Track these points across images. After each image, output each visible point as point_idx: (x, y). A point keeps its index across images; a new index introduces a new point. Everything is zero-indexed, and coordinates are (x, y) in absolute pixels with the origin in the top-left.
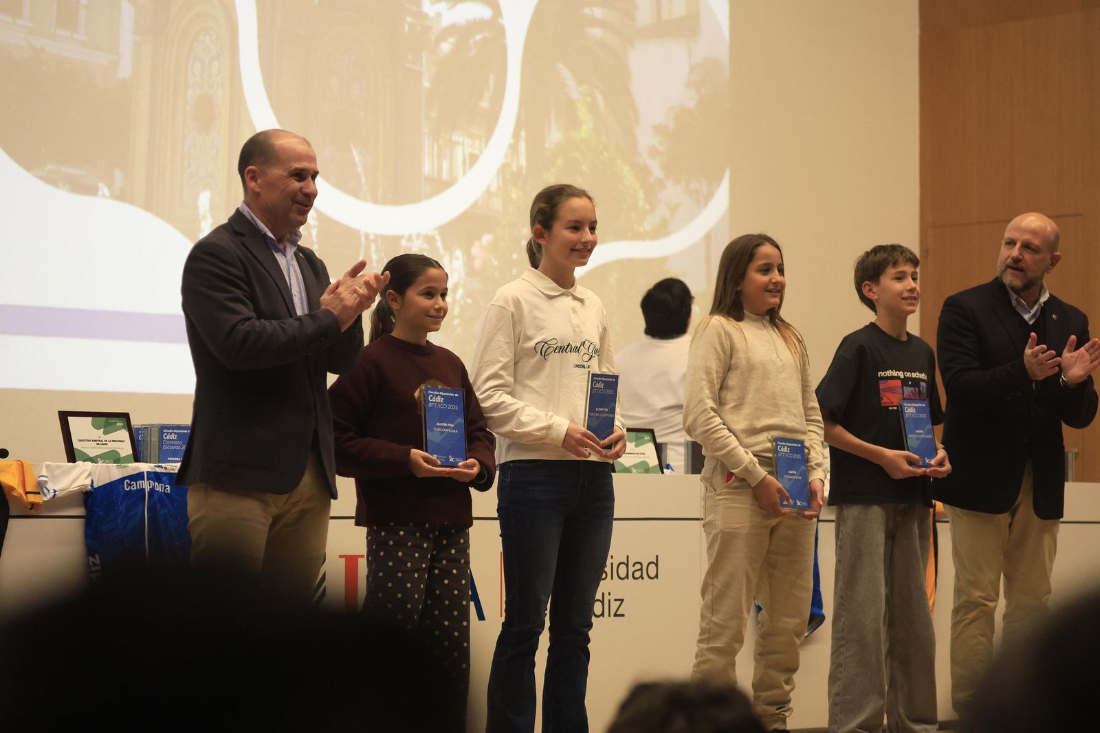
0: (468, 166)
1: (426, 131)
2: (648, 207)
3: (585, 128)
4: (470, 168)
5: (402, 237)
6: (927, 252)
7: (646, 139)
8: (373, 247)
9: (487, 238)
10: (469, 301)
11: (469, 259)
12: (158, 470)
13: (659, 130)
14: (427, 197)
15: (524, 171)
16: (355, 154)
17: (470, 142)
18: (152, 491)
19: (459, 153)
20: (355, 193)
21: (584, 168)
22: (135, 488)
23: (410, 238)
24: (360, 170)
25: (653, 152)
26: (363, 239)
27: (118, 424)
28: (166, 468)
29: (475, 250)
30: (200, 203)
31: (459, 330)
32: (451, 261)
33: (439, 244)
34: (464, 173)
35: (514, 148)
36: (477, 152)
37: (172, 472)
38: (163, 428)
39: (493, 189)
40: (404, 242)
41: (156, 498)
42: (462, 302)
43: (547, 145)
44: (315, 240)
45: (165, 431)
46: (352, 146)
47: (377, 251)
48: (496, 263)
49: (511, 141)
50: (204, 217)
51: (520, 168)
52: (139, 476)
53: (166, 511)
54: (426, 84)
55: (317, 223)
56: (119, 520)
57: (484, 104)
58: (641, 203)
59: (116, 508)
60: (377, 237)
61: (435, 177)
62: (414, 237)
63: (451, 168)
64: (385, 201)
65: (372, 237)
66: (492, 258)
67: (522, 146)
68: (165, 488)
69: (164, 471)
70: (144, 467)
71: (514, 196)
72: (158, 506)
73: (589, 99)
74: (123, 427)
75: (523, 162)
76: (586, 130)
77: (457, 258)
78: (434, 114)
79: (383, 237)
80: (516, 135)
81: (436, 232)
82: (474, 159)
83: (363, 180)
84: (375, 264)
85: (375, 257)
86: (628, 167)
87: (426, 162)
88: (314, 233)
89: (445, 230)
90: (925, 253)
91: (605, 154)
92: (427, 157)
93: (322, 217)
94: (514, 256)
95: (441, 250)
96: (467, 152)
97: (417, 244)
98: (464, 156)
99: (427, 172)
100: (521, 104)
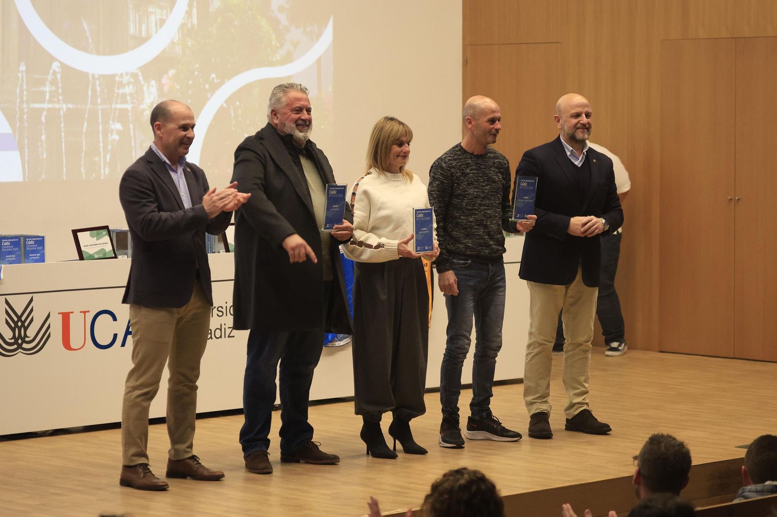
0: (158, 27)
1: (131, 6)
2: (278, 45)
4: (161, 27)
5: (117, 75)
6: (467, 61)
8: (97, 83)
9: (172, 72)
11: (160, 85)
14: (133, 48)
15: (196, 27)
16: (85, 24)
17: (160, 11)
19: (153, 18)
20: (84, 49)
21: (236, 23)
23: (121, 75)
24: (88, 34)
25: (282, 9)
26: (91, 78)
29: (164, 80)
32: (149, 89)
33: (141, 78)
34: (156, 31)
35: (189, 13)
36: (164, 17)
39: (176, 40)
40: (117, 79)
43: (211, 10)
44: (60, 81)
46: (82, 19)
47: (100, 85)
48: (178, 87)
49: (186, 8)
51: (193, 26)
55: (60, 70)
58: (273, 43)
60: (100, 76)
61: (137, 35)
62: (124, 75)
63: (148, 30)
64: (104, 54)
65: (96, 76)
66: (176, 84)
67: (195, 11)
71: (189, 44)
75: (195, 22)
77: (152, 86)
79: (104, 76)
80: (190, 5)
81: (139, 71)
82: (162, 22)
83: (90, 40)
84: (99, 94)
85: (98, 89)
86: (265, 20)
87: (132, 27)
88: (59, 76)
89: (144, 69)
90: (465, 62)
91: (250, 13)
92: (131, 23)
93: (63, 66)
94: (190, 82)
95: (142, 82)
96: (158, 18)
97: (126, 79)
98: (156, 21)
99: (132, 33)
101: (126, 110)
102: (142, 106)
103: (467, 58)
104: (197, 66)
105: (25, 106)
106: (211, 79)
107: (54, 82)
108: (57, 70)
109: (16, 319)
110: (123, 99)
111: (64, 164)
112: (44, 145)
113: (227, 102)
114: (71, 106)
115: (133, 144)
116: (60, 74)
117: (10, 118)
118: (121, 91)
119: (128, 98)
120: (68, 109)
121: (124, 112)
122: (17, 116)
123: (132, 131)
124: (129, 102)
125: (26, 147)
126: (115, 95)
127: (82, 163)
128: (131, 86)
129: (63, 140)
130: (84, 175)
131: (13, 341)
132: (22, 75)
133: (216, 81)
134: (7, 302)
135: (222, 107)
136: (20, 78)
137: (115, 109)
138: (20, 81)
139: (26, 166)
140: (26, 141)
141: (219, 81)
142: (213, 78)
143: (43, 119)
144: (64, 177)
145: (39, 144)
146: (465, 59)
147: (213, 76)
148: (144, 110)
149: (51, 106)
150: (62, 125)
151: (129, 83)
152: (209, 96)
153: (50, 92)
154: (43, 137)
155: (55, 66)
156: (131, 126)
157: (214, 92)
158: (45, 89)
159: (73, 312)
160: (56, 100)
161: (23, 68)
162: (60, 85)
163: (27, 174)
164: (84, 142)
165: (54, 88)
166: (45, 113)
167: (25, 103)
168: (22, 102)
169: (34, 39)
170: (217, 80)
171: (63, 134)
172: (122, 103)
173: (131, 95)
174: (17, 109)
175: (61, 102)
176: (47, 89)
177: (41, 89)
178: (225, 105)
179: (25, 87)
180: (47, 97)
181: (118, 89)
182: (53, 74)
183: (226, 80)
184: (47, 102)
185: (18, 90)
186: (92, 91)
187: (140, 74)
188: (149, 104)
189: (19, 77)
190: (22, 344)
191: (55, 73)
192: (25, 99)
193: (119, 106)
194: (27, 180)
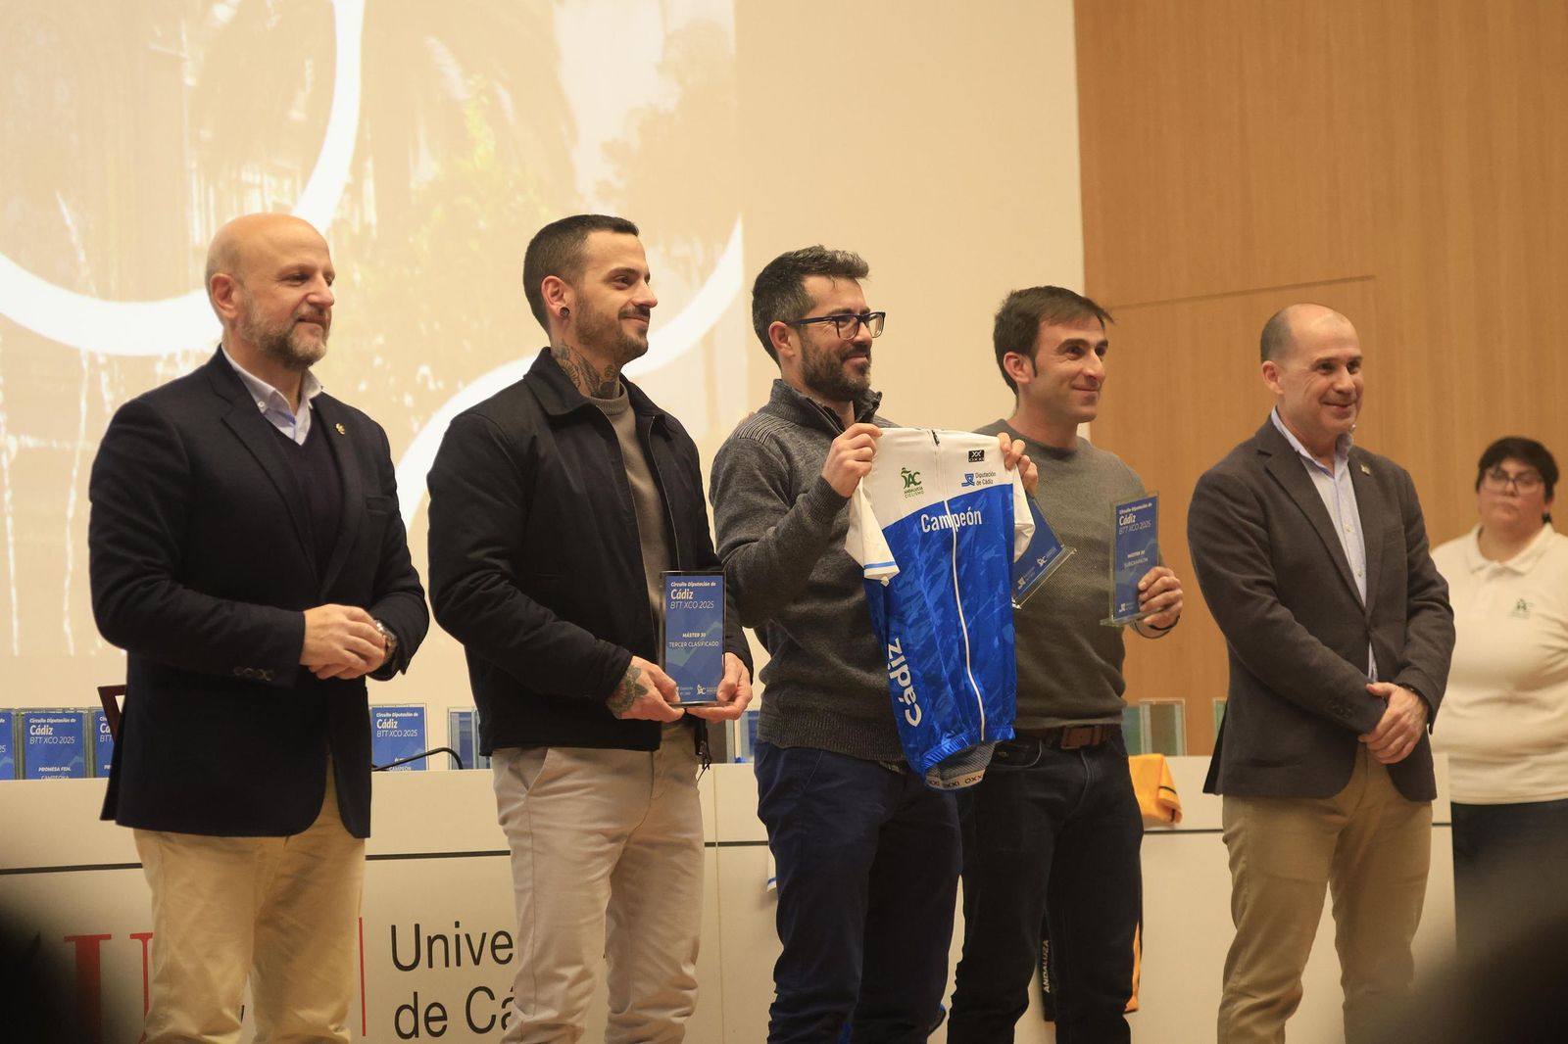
1: (194, 165)
3: (481, 150)
5: (158, 358)
7: (591, 168)
8: (105, 378)
13: (613, 151)
15: (374, 233)
16: (65, 210)
17: (274, 183)
19: (255, 204)
20: (69, 282)
21: (482, 223)
23: (171, 359)
24: (75, 239)
25: (604, 194)
26: (85, 364)
35: (354, 190)
36: (287, 201)
40: (159, 368)
43: (413, 185)
46: (60, 200)
47: (112, 384)
49: (346, 177)
51: (366, 229)
54: (190, 81)
60: (110, 359)
62: (178, 358)
64: (123, 296)
65: (101, 360)
67: (369, 187)
71: (357, 277)
73: (485, 100)
75: (371, 215)
76: (483, 153)
78: (206, 134)
79: (122, 360)
80: (357, 169)
83: (82, 257)
85: (108, 395)
87: (197, 221)
91: (518, 200)
92: (197, 212)
93: (10, 327)
94: (363, 387)
96: (269, 202)
99: (197, 239)
100: (365, 112)
104: (380, 340)
106: (419, 379)
111: (15, 609)
114: (31, 442)
120: (23, 451)
127: (66, 607)
129: (11, 539)
130: (71, 644)
133: (432, 386)
141: (440, 384)
142: (425, 379)
144: (15, 646)
147: (425, 370)
150: (8, 496)
152: (415, 426)
157: (427, 418)
159: (108, 937)
164: (70, 548)
170: (435, 383)
171: (9, 522)
183: (460, 385)
186: (89, 399)
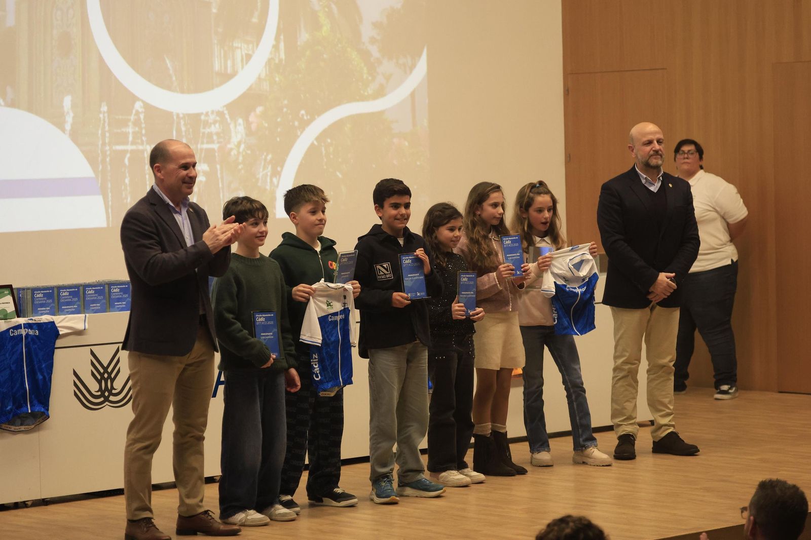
1: (216, 42)
2: (370, 78)
3: (325, 29)
4: (246, 63)
5: (202, 113)
6: (568, 90)
7: (367, 32)
8: (182, 122)
9: (259, 110)
10: (249, 152)
11: (248, 124)
12: (30, 322)
13: (376, 25)
14: (218, 86)
15: (284, 62)
16: (168, 62)
17: (246, 46)
18: (27, 335)
19: (238, 54)
20: (169, 88)
22: (17, 334)
23: (207, 114)
24: (171, 72)
25: (373, 41)
26: (175, 117)
27: (5, 292)
28: (35, 320)
29: (252, 118)
30: (65, 104)
31: (243, 172)
32: (236, 126)
33: (227, 116)
34: (243, 67)
35: (276, 47)
36: (250, 52)
37: (39, 322)
38: (34, 290)
39: (263, 75)
40: (203, 117)
41: (29, 339)
42: (244, 153)
43: (299, 43)
44: (143, 122)
45: (35, 292)
46: (165, 57)
47: (185, 125)
48: (266, 125)
49: (273, 42)
50: (68, 113)
51: (280, 60)
52: (18, 327)
53: (36, 346)
54: (214, 11)
55: (143, 110)
56: (7, 355)
57: (255, 20)
58: (365, 77)
59: (5, 347)
60: (185, 115)
61: (223, 72)
62: (210, 113)
63: (233, 65)
64: (189, 91)
65: (181, 116)
66: (264, 122)
67: (282, 45)
68: (35, 332)
69: (34, 322)
70: (22, 321)
71: (277, 79)
72: (31, 343)
73: (327, 10)
74: (9, 294)
75: (283, 56)
76: (326, 29)
77: (240, 124)
78: (220, 30)
79: (189, 115)
80: (277, 38)
81: (225, 108)
82: (249, 57)
83: (174, 78)
84: (184, 134)
85: (183, 129)
86: (356, 53)
87: (217, 62)
88: (142, 116)
89: (230, 106)
90: (567, 92)
91: (339, 45)
92: (216, 59)
93: (147, 106)
94: (279, 120)
95: (229, 120)
96: (244, 53)
97: (212, 118)
98: (242, 56)
99: (217, 69)
100: (280, 17)
101: (213, 150)
102: (229, 146)
103: (568, 88)
104: (286, 102)
105: (107, 148)
106: (300, 116)
107: (137, 123)
108: (140, 110)
109: (102, 371)
110: (210, 138)
112: (128, 188)
113: (317, 139)
115: (220, 185)
116: (143, 114)
117: (92, 161)
118: (207, 130)
119: (215, 137)
121: (210, 152)
122: (100, 159)
123: (219, 172)
124: (216, 142)
125: (109, 191)
126: (201, 135)
128: (217, 125)
131: (99, 393)
132: (104, 117)
133: (305, 118)
134: (92, 353)
135: (312, 144)
136: (102, 119)
137: (201, 150)
138: (102, 122)
139: (110, 211)
140: (109, 185)
141: (309, 117)
142: (303, 115)
143: (126, 161)
145: (123, 187)
146: (567, 89)
147: (303, 112)
148: (231, 149)
149: (134, 147)
151: (215, 122)
152: (299, 133)
153: (134, 133)
154: (127, 181)
155: (138, 106)
156: (218, 167)
157: (304, 129)
158: (127, 130)
160: (140, 141)
161: (104, 108)
162: (143, 125)
163: (111, 219)
165: (137, 129)
166: (128, 155)
167: (107, 146)
168: (104, 144)
169: (116, 78)
170: (307, 116)
171: (147, 177)
172: (208, 143)
173: (218, 134)
174: (99, 152)
175: (145, 143)
176: (130, 130)
177: (124, 130)
178: (316, 143)
179: (107, 128)
180: (131, 138)
181: (204, 128)
182: (135, 115)
183: (316, 117)
184: (130, 143)
185: (100, 132)
186: (177, 131)
187: (226, 112)
188: (236, 143)
189: (100, 118)
190: (109, 396)
191: (138, 113)
192: (107, 140)
193: (205, 146)
194: (110, 226)
